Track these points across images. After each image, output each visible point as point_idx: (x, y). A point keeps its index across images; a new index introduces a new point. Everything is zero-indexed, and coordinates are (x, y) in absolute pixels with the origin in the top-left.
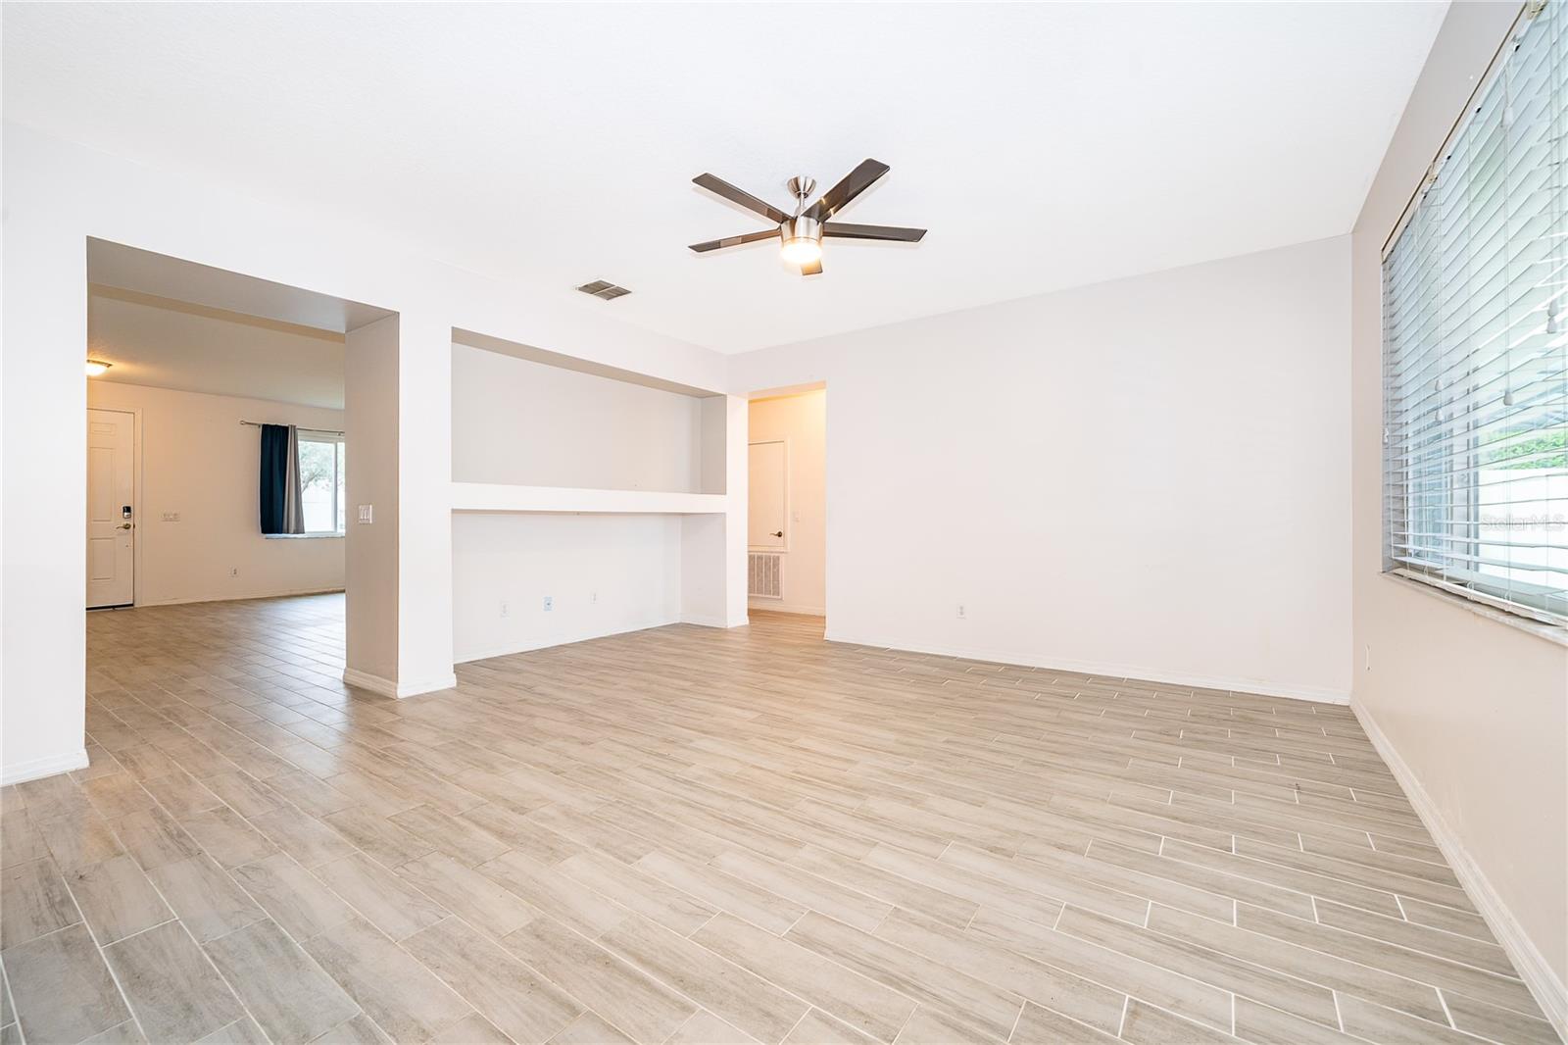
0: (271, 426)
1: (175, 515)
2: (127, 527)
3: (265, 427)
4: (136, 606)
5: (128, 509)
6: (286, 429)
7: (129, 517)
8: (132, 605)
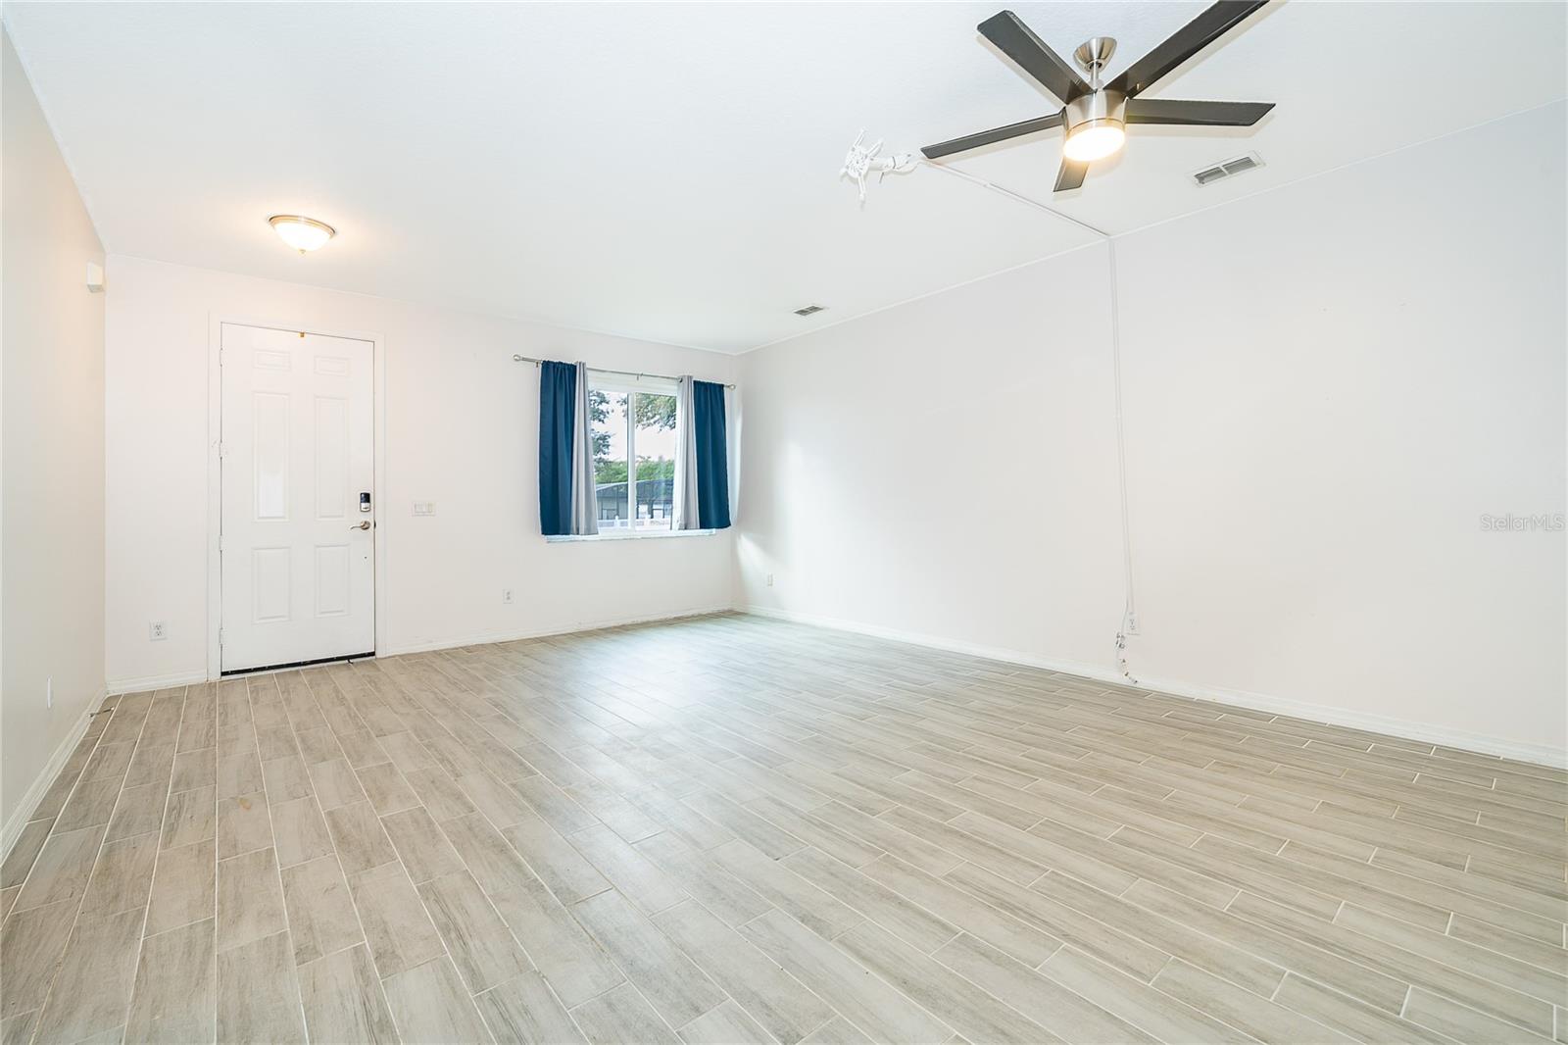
0: (554, 364)
1: (430, 505)
2: (365, 527)
3: (546, 365)
4: (378, 655)
5: (366, 498)
6: (572, 369)
7: (368, 510)
8: (373, 654)
